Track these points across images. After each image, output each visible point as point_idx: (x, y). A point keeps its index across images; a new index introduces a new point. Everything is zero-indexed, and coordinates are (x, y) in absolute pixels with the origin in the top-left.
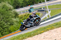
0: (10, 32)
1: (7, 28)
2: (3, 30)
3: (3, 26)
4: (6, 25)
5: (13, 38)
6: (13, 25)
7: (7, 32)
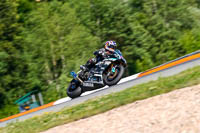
0: (182, 52)
1: (172, 39)
2: (159, 46)
3: (158, 32)
4: (167, 30)
5: (192, 72)
6: (190, 28)
7: (170, 53)
